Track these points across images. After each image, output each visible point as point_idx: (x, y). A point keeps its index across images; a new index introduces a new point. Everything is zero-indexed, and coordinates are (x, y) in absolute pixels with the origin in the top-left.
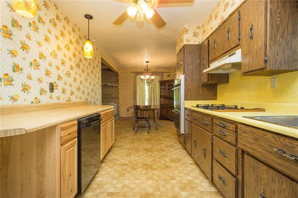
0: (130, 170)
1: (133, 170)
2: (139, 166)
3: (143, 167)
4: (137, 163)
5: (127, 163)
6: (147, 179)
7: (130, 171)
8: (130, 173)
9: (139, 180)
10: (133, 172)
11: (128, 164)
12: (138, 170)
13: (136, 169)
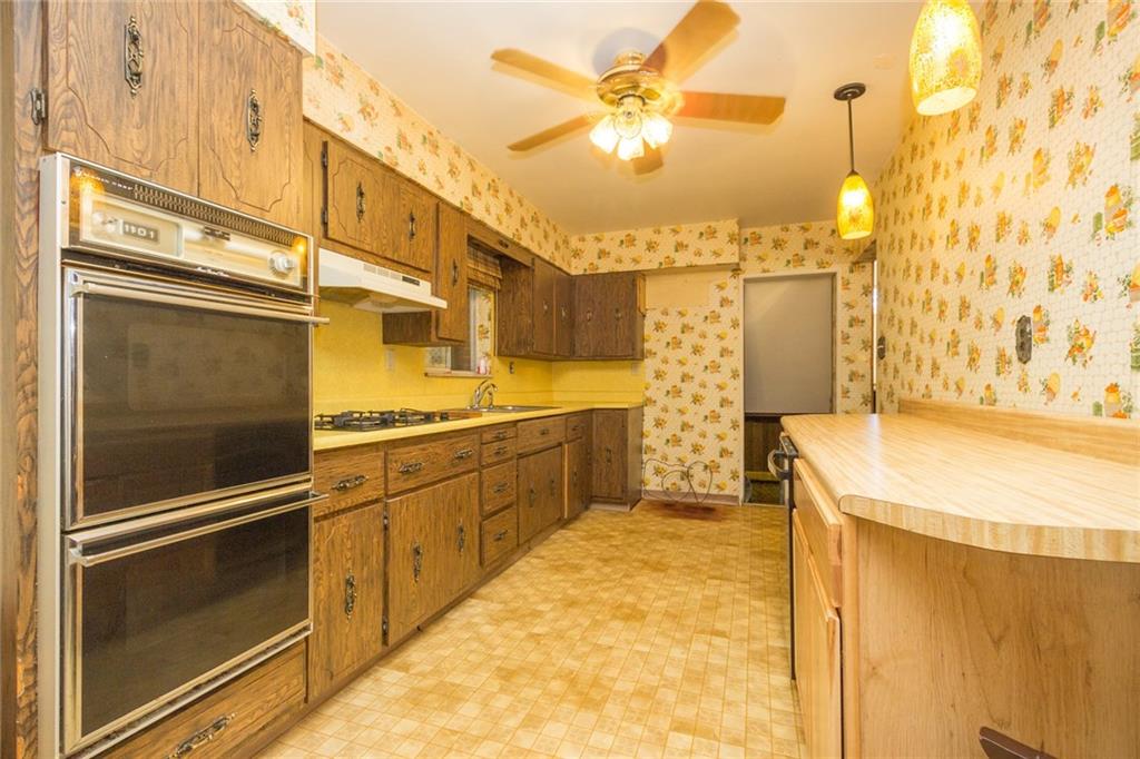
0: (664, 690)
1: (652, 688)
2: (623, 702)
3: (607, 693)
4: (624, 724)
5: (676, 734)
6: (610, 648)
7: (664, 686)
8: (666, 680)
9: (638, 652)
10: (654, 680)
11: (671, 729)
12: (630, 687)
13: (638, 693)
